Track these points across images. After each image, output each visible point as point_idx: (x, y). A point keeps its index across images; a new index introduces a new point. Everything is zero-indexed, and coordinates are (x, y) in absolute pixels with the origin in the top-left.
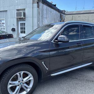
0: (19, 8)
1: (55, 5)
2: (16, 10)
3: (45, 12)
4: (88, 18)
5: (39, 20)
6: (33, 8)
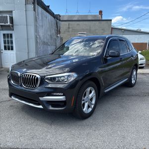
1: (49, 7)
4: (90, 27)
6: (26, 11)
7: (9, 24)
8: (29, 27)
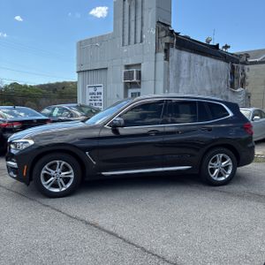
0: (130, 63)
1: (217, 46)
2: (123, 68)
3: (185, 66)
5: (168, 86)
6: (155, 61)
7: (135, 80)
8: (157, 82)
